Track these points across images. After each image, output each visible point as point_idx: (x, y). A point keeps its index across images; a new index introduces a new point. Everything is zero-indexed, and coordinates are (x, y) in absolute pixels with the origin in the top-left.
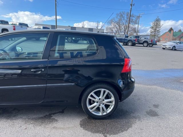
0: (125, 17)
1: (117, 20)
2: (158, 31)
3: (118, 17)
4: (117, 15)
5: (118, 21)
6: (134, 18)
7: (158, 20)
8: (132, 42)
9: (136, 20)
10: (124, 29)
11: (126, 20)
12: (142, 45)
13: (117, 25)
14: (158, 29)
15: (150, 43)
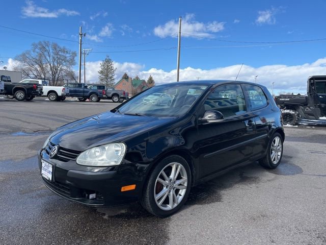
0: (51, 51)
1: (34, 55)
2: (111, 78)
3: (37, 50)
4: (35, 46)
5: (38, 58)
6: (67, 55)
7: (108, 61)
8: (97, 95)
9: (71, 58)
10: (51, 73)
11: (54, 58)
12: (111, 101)
13: (37, 66)
14: (110, 75)
15: (122, 96)
